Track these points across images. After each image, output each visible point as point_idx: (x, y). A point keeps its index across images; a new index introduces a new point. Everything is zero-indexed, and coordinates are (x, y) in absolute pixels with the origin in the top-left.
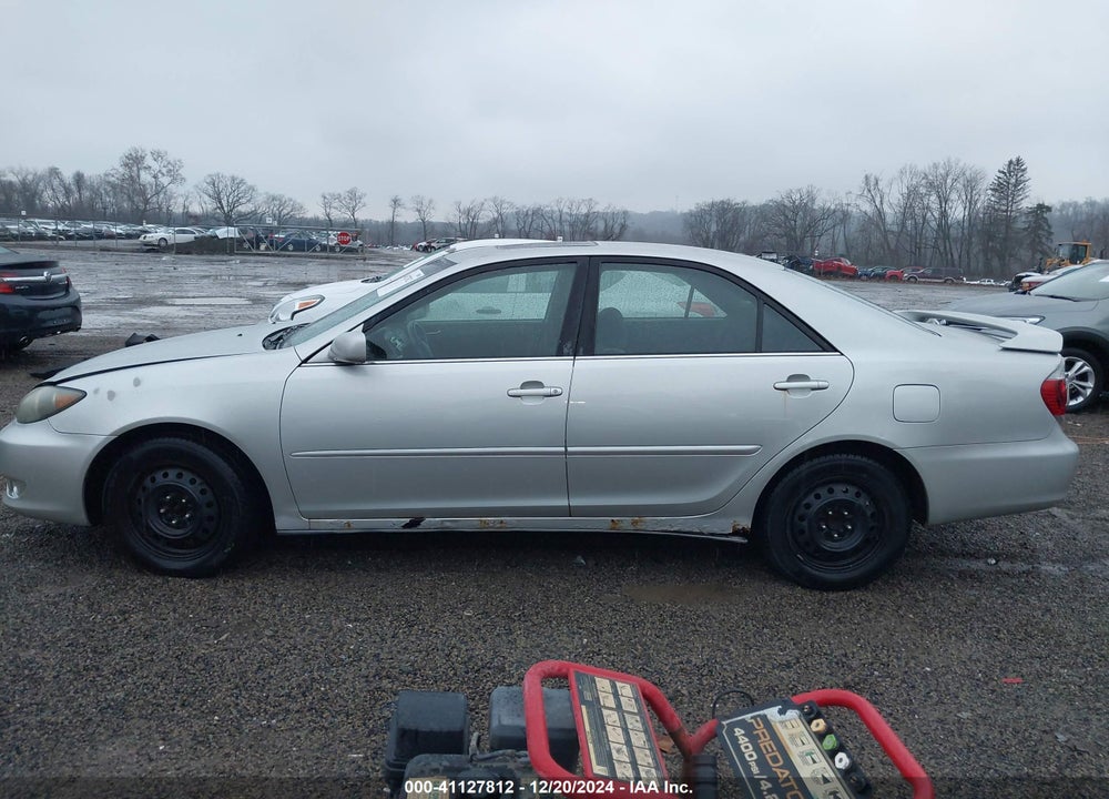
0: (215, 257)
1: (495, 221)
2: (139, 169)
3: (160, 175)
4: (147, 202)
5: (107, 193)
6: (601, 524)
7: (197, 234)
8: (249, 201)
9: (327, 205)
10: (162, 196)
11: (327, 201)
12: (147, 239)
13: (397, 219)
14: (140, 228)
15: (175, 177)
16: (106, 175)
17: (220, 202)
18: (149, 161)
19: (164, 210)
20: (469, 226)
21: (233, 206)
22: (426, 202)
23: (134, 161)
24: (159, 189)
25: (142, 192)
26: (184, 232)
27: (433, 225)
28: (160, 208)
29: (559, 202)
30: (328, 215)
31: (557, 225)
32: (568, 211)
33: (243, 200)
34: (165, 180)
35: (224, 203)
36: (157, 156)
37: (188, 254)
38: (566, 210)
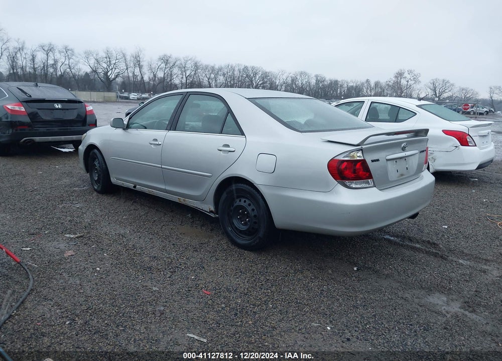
2: (401, 79)
3: (410, 80)
4: (402, 93)
6: (175, 198)
8: (450, 91)
11: (492, 90)
15: (416, 80)
16: (387, 82)
17: (435, 92)
18: (406, 75)
21: (441, 93)
23: (400, 75)
24: (408, 87)
25: (401, 88)
30: (491, 97)
33: (447, 91)
34: (411, 83)
35: (437, 92)
36: (410, 72)
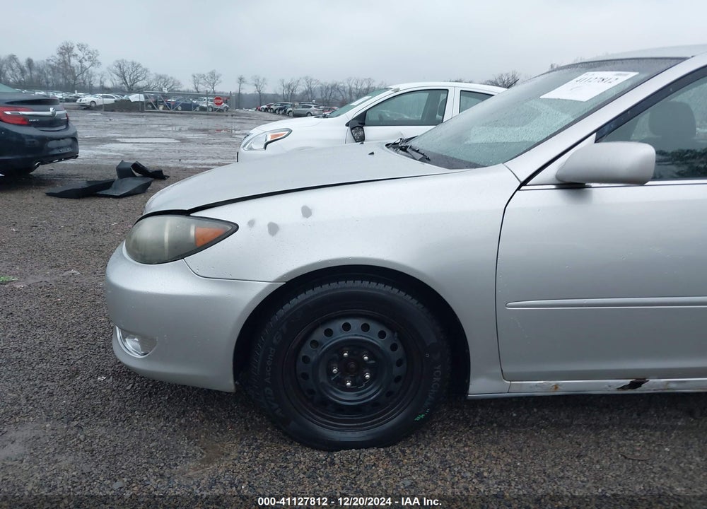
0: (133, 114)
1: (307, 93)
2: (69, 57)
3: (83, 60)
4: (75, 78)
5: (49, 73)
7: (116, 99)
8: (144, 79)
9: (196, 82)
10: (85, 74)
11: (196, 80)
12: (82, 102)
13: (243, 92)
14: (74, 95)
15: (94, 62)
16: (48, 60)
17: (125, 79)
18: (76, 51)
19: (88, 84)
20: (289, 96)
21: (134, 81)
22: (261, 80)
23: (66, 51)
24: (83, 70)
25: (72, 72)
26: (107, 97)
27: (266, 96)
28: (84, 83)
29: (349, 80)
30: (197, 89)
31: (348, 95)
32: (355, 87)
33: (140, 78)
34: (87, 64)
35: (128, 80)
36: (81, 47)
37: (112, 111)
38: (354, 86)
